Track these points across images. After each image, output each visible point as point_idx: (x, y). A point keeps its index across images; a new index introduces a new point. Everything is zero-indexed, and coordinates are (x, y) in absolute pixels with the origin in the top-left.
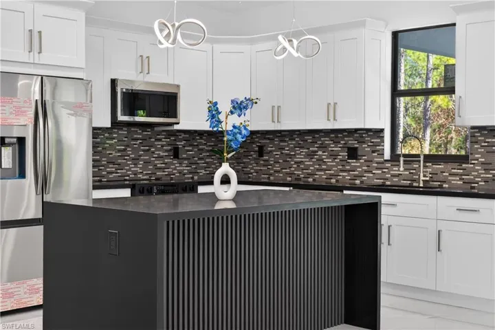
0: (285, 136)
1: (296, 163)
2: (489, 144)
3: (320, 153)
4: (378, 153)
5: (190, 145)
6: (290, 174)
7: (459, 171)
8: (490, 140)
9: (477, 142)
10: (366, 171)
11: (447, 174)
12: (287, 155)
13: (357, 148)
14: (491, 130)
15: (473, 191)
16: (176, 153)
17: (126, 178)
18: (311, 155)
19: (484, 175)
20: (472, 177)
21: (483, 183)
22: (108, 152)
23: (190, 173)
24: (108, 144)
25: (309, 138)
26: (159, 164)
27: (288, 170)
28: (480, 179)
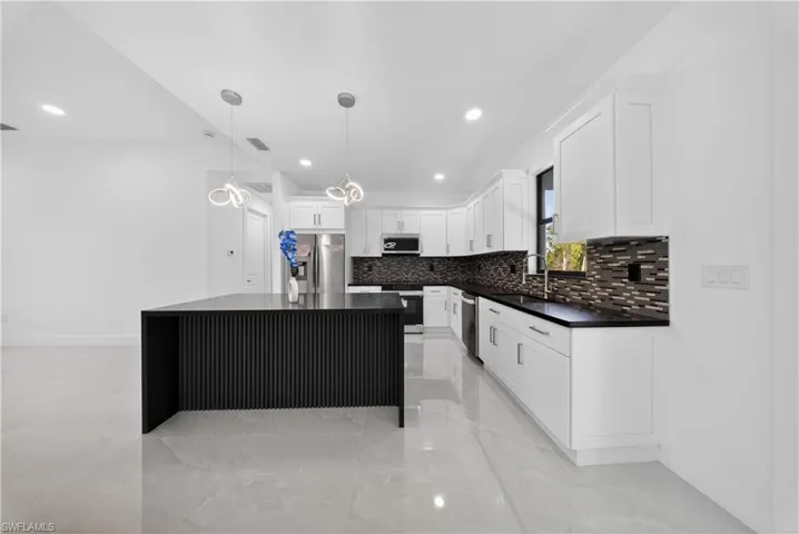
2: (605, 261)
5: (441, 265)
7: (577, 287)
8: (606, 256)
9: (593, 259)
13: (515, 265)
14: (606, 246)
16: (432, 269)
17: (401, 280)
20: (589, 294)
21: (600, 301)
23: (442, 279)
26: (421, 274)
28: (597, 297)
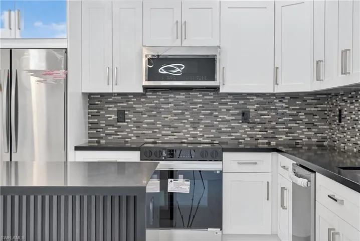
5: (265, 109)
17: (183, 140)
22: (163, 116)
23: (266, 138)
24: (163, 108)
26: (223, 128)
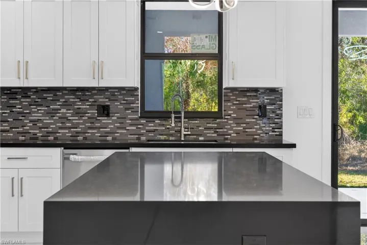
0: (16, 93)
1: (31, 121)
2: (240, 103)
3: (63, 111)
4: (133, 110)
6: (23, 133)
7: (213, 125)
8: (241, 99)
9: (230, 101)
10: (119, 128)
11: (203, 128)
12: (19, 113)
13: (108, 106)
14: (241, 91)
15: (226, 141)
18: (52, 114)
19: (236, 128)
20: (226, 130)
21: (235, 135)
25: (50, 96)
27: (21, 129)
28: (232, 132)
